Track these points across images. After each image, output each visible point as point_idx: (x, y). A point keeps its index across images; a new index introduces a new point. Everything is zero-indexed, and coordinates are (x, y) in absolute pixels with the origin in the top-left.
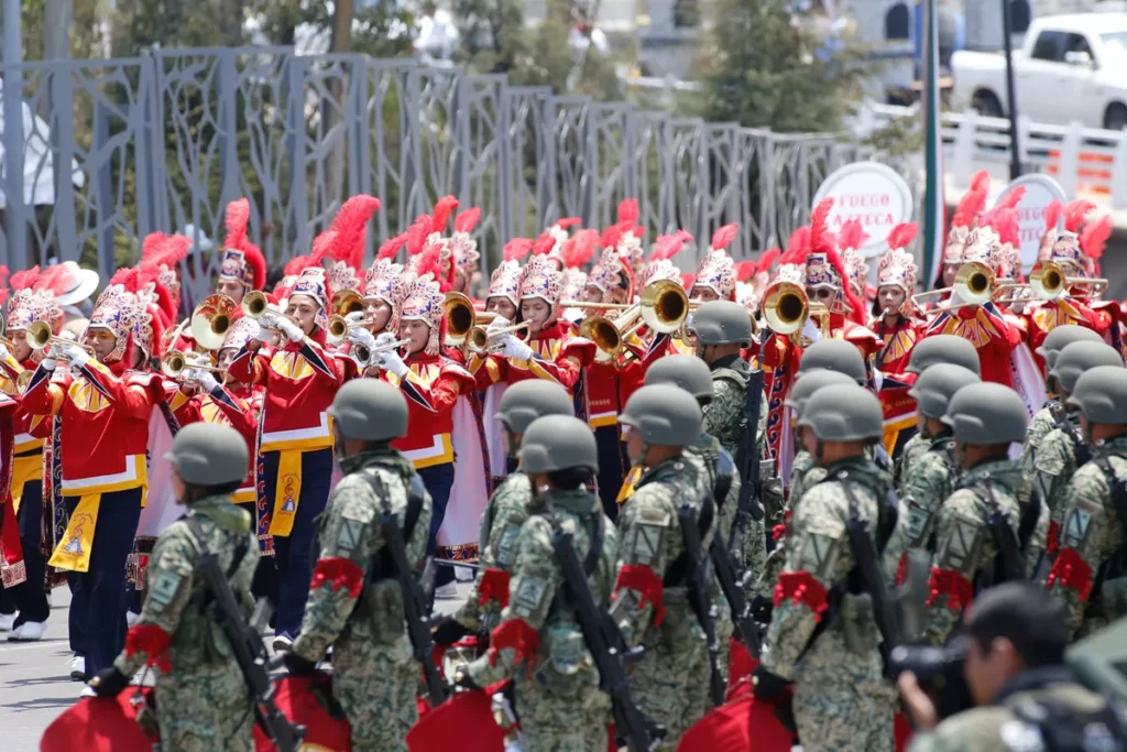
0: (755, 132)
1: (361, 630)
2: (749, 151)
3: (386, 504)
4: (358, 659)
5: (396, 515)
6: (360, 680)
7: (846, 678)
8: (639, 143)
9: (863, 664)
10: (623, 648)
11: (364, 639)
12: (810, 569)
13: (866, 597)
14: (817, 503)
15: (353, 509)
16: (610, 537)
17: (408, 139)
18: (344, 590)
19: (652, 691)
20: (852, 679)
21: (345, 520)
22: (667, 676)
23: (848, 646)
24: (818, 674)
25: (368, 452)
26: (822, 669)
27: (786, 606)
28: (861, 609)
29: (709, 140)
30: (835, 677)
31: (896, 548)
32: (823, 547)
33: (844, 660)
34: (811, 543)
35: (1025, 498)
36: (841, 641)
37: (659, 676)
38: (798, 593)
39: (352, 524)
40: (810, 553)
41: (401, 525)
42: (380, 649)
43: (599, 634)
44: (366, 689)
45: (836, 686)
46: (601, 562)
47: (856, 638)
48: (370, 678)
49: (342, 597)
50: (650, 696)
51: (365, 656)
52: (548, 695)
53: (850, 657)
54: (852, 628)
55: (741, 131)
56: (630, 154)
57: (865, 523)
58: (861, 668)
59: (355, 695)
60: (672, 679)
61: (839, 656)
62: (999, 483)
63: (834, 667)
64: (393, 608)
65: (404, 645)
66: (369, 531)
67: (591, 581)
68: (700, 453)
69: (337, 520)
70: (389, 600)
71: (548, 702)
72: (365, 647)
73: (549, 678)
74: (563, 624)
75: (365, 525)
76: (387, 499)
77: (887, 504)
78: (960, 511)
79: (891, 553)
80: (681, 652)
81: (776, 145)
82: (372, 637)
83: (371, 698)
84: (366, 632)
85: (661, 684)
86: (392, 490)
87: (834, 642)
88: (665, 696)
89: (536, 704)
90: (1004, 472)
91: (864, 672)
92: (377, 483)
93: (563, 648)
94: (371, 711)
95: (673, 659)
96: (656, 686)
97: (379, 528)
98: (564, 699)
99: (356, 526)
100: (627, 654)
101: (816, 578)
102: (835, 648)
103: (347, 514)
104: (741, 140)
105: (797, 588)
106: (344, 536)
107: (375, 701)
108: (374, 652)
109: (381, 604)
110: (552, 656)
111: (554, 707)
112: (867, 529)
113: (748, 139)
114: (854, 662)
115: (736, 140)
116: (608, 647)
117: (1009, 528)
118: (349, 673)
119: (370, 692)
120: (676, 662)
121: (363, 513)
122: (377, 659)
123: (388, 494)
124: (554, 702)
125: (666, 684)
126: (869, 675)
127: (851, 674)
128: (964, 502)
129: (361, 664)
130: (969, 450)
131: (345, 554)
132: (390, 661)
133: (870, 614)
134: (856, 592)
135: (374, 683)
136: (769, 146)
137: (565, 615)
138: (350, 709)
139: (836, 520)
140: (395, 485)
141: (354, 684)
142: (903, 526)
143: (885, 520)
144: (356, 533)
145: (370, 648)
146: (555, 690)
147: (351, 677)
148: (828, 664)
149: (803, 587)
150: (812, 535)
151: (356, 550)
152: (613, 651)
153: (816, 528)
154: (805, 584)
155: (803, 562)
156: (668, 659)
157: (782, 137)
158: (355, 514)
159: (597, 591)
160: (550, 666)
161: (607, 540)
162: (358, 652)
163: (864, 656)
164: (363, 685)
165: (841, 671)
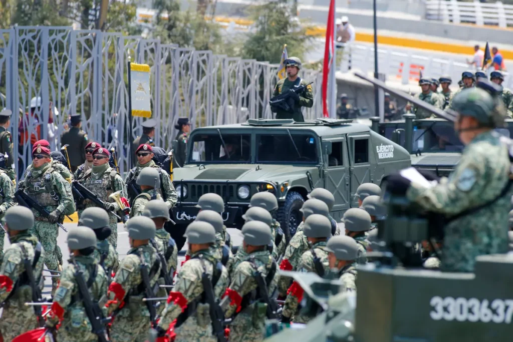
0: (262, 63)
1: (14, 304)
2: (260, 71)
3: (26, 256)
4: (11, 315)
5: (30, 260)
6: (10, 323)
7: (197, 335)
8: (214, 67)
9: (203, 330)
10: (103, 317)
11: (15, 308)
12: (182, 291)
13: (207, 305)
14: (188, 267)
15: (12, 257)
16: (100, 275)
17: (118, 64)
18: (5, 288)
19: (121, 334)
20: (199, 335)
21: (9, 262)
22: (129, 330)
23: (198, 323)
24: (186, 333)
25: (20, 235)
26: (188, 331)
27: (171, 304)
28: (204, 310)
29: (243, 66)
30: (192, 334)
31: (221, 284)
32: (188, 284)
33: (197, 328)
34: (183, 281)
35: (269, 266)
36: (196, 321)
37: (125, 329)
38: (176, 300)
39: (11, 264)
40: (182, 285)
41: (32, 264)
42: (21, 312)
43: (92, 311)
44: (12, 327)
45: (191, 338)
46: (94, 284)
47: (201, 321)
48: (15, 323)
49: (4, 291)
50: (121, 336)
51: (14, 314)
52: (69, 334)
53: (199, 327)
54: (200, 316)
55: (256, 63)
56: (210, 72)
57: (208, 275)
58: (203, 332)
59: (8, 329)
60: (130, 331)
61: (195, 326)
62: (259, 260)
63: (192, 331)
64: (28, 296)
65: (31, 311)
66: (18, 267)
67: (90, 291)
68: (162, 239)
69: (6, 261)
70: (26, 293)
71: (69, 337)
72: (15, 311)
73: (70, 329)
74: (77, 307)
75: (17, 265)
76: (27, 254)
77: (217, 268)
78: (242, 269)
79: (219, 286)
80: (137, 321)
81: (271, 69)
82: (18, 307)
83: (13, 331)
84: (16, 305)
85: (125, 332)
86: (29, 250)
87: (193, 321)
88: (126, 337)
89: (64, 337)
90: (262, 256)
91: (204, 333)
92: (23, 247)
93: (76, 317)
94: (12, 336)
95: (133, 323)
96: (123, 332)
97: (23, 265)
98: (75, 337)
99: (13, 265)
100: (104, 319)
101: (184, 295)
102: (193, 324)
103: (10, 259)
104: (256, 66)
105: (176, 298)
106: (8, 268)
107: (15, 332)
108: (18, 314)
109: (23, 295)
110: (71, 321)
111: (71, 339)
112: (209, 277)
113: (260, 66)
114: (200, 329)
115: (255, 66)
116: (96, 317)
117: (261, 278)
118: (7, 320)
119: (14, 328)
120: (134, 324)
121: (17, 260)
122: (19, 316)
123: (27, 252)
124: (71, 338)
125: (128, 333)
126: (206, 334)
127: (199, 334)
128: (245, 266)
129: (12, 317)
130: (249, 247)
131: (7, 275)
132: (24, 317)
133: (208, 312)
134: (203, 302)
135: (15, 325)
136: (268, 69)
137: (78, 304)
138: (4, 333)
139: (194, 274)
140: (30, 248)
141: (8, 324)
142: (224, 276)
143: (216, 274)
144: (13, 267)
145: (17, 311)
146: (72, 333)
147: (7, 322)
148: (190, 329)
149: (178, 298)
150: (184, 279)
151: (12, 273)
152: (98, 318)
153: (186, 276)
154: (180, 297)
155: (179, 289)
156: (131, 323)
157: (273, 66)
158: (13, 260)
159: (92, 295)
160: (70, 325)
161: (98, 276)
162: (12, 312)
163: (204, 327)
164: (11, 326)
165: (195, 332)
